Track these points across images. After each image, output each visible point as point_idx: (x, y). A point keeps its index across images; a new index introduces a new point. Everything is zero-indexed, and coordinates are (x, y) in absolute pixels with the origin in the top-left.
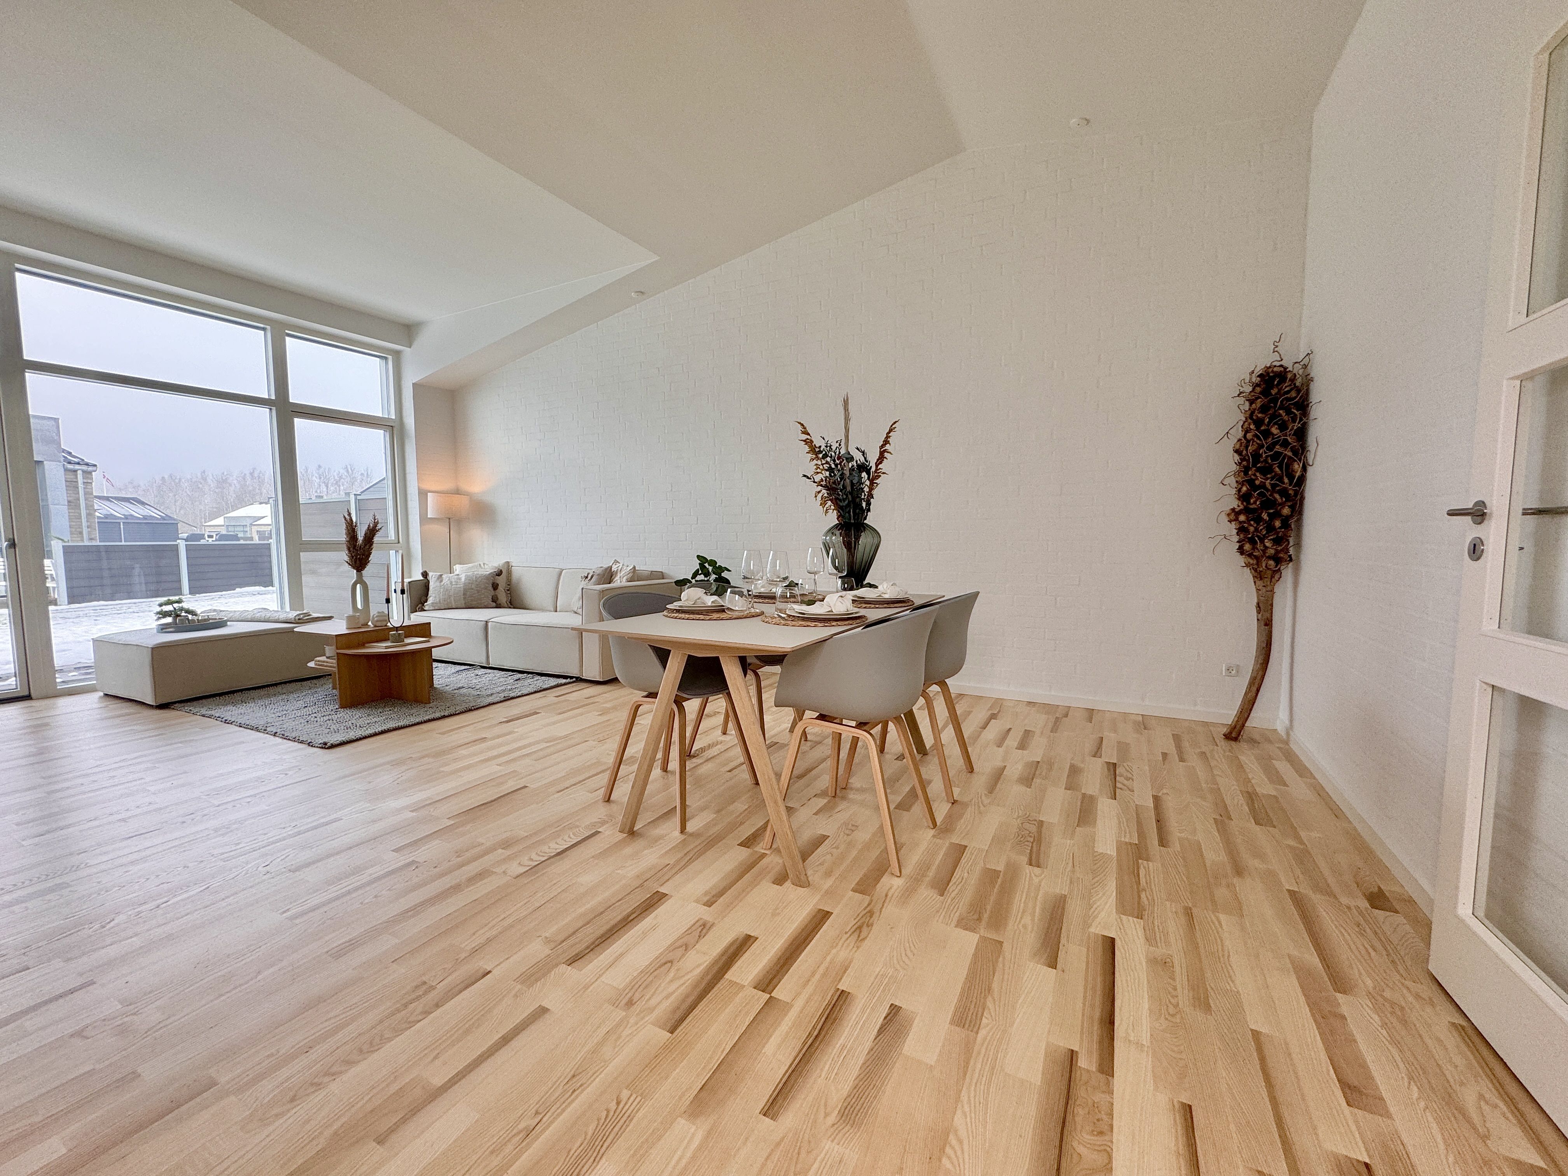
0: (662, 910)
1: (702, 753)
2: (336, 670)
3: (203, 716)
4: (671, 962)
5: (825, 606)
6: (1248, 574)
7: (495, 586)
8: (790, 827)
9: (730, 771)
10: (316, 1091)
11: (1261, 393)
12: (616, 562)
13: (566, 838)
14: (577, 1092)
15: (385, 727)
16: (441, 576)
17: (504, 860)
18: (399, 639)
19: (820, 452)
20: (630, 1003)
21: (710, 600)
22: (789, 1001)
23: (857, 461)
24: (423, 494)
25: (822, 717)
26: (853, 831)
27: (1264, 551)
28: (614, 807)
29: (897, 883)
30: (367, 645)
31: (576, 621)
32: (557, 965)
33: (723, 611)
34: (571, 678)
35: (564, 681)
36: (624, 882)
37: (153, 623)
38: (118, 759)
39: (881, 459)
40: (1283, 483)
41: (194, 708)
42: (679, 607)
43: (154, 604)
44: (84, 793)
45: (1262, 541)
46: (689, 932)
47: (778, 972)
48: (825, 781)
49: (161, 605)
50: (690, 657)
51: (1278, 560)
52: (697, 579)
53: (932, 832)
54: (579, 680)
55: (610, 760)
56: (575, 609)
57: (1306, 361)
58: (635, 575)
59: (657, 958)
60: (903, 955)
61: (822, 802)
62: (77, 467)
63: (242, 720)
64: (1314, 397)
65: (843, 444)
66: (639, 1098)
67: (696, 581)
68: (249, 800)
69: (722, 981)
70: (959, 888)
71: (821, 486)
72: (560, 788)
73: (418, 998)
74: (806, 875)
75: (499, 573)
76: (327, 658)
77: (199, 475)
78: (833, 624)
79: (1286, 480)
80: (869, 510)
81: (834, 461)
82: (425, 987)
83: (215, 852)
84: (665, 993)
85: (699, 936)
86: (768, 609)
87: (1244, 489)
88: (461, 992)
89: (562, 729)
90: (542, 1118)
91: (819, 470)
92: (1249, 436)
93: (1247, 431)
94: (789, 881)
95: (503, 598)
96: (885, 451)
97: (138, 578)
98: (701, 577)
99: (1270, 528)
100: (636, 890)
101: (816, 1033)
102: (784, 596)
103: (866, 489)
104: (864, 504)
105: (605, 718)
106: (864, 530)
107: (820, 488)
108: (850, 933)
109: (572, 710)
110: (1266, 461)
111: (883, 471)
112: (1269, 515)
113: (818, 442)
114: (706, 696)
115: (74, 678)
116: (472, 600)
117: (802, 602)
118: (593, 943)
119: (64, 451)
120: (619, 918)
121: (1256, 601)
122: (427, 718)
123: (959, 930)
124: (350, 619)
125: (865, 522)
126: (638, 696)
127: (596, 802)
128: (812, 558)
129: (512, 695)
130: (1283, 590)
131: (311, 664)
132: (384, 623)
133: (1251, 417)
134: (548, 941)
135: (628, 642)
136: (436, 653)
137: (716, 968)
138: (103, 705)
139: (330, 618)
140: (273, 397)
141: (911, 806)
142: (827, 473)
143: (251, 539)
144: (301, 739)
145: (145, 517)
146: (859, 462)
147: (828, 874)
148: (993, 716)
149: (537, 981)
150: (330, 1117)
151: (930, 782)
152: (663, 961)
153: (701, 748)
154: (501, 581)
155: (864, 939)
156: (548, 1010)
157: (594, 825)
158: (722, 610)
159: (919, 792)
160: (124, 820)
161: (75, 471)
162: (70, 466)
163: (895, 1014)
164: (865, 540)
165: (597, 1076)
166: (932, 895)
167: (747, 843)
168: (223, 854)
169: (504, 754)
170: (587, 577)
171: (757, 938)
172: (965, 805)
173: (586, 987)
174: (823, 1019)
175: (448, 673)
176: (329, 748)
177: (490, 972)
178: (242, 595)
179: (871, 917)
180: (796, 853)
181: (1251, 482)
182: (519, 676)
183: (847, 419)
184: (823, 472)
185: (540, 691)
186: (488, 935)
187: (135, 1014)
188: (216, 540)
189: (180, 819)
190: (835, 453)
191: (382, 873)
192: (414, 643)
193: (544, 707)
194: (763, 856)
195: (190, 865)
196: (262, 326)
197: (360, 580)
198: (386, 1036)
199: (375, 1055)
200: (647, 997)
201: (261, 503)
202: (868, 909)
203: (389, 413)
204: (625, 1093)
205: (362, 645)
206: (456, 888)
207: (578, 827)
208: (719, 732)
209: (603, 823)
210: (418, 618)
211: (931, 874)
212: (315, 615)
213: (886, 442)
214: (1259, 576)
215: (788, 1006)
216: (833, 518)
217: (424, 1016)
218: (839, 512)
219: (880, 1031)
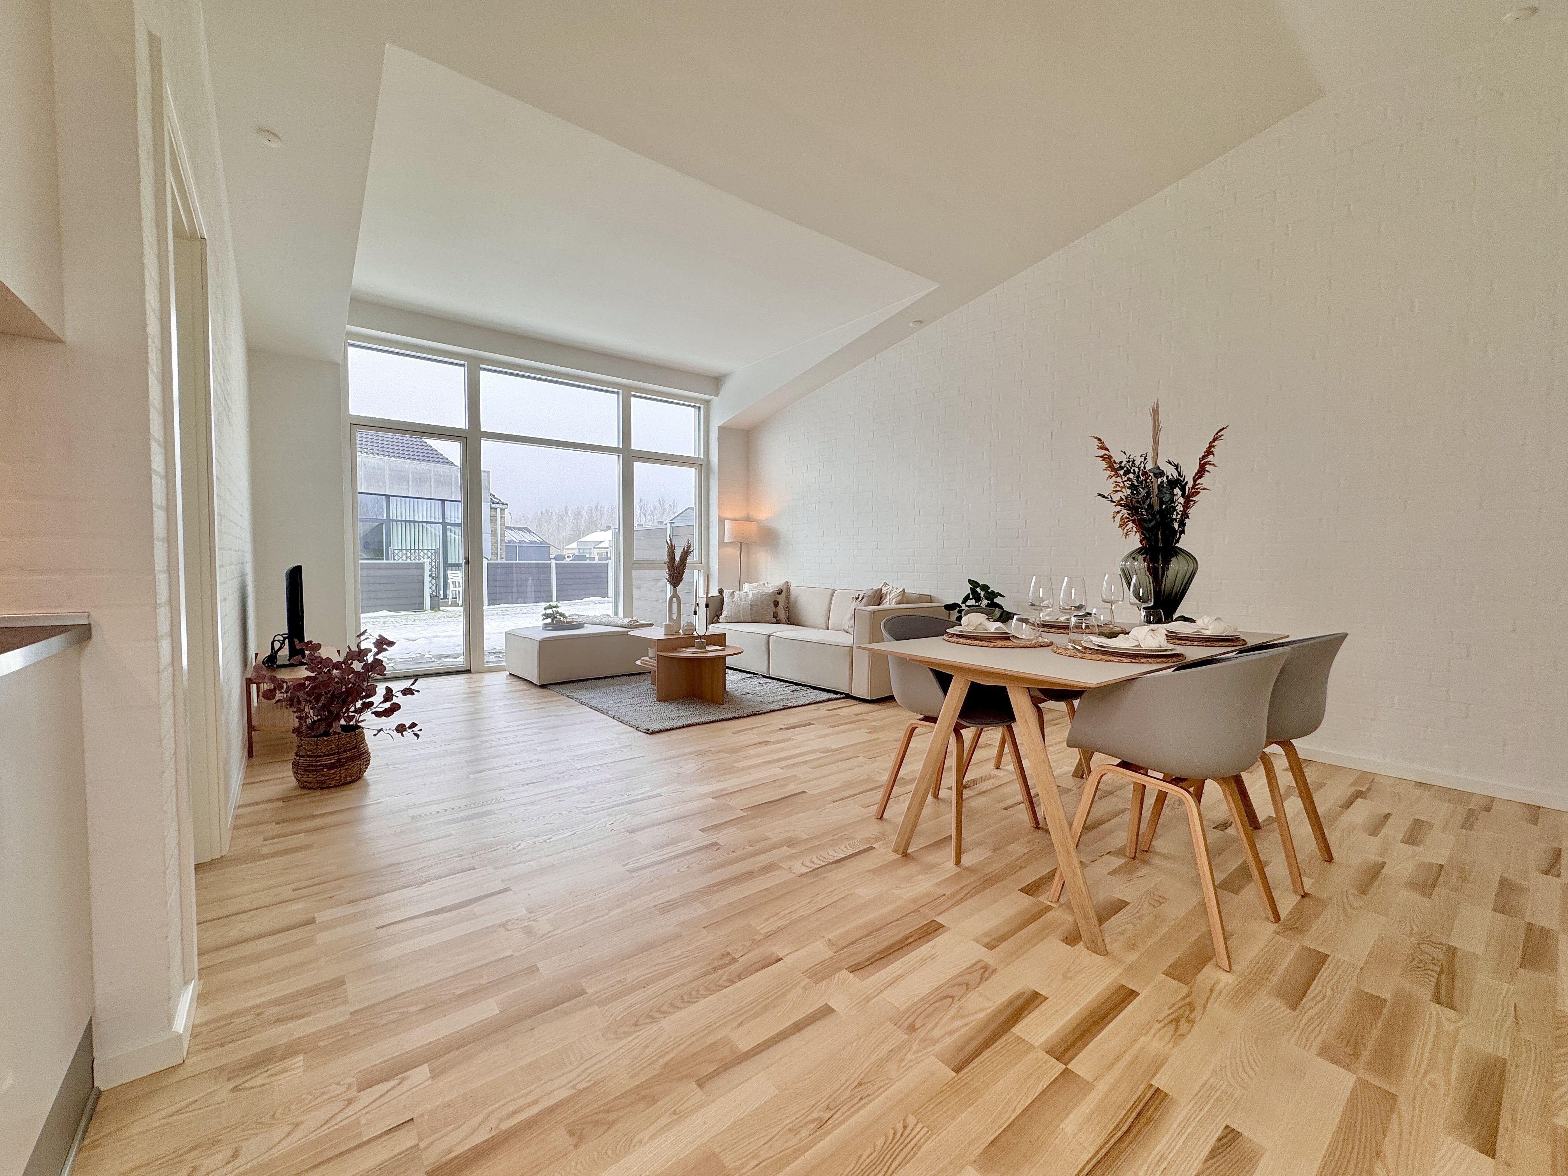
0: (940, 941)
1: (974, 785)
2: (656, 669)
3: (568, 697)
4: (953, 997)
5: (1131, 640)
7: (776, 604)
8: (1085, 882)
9: (1006, 809)
10: (652, 1022)
12: (886, 584)
13: (843, 847)
14: (864, 1101)
15: (690, 722)
16: (733, 592)
17: (791, 857)
18: (702, 647)
19: (1121, 468)
20: (912, 1028)
21: (993, 627)
22: (1090, 1080)
23: (1167, 477)
24: (722, 521)
25: (1124, 765)
26: (1161, 903)
28: (887, 827)
29: (1226, 979)
30: (678, 650)
31: (847, 640)
32: (840, 969)
33: (1008, 638)
34: (841, 693)
35: (834, 696)
36: (899, 903)
37: (540, 622)
38: (518, 723)
39: (1202, 471)
41: (566, 690)
42: (961, 631)
43: (540, 608)
44: (501, 745)
46: (970, 970)
47: (1073, 1045)
48: (1122, 838)
49: (545, 609)
50: (973, 683)
52: (967, 604)
53: (1275, 927)
54: (848, 696)
55: (885, 777)
56: (846, 629)
58: (904, 597)
59: (937, 989)
60: (1240, 1070)
61: (1120, 861)
62: (497, 506)
63: (593, 703)
65: (1149, 458)
66: (925, 1129)
67: (966, 606)
68: (598, 768)
69: (1008, 1036)
70: (1320, 1006)
71: (1121, 505)
72: (836, 797)
73: (724, 966)
74: (1103, 941)
75: (780, 592)
76: (650, 658)
77: (564, 510)
78: (1142, 661)
80: (1183, 532)
81: (1138, 477)
82: (729, 958)
83: (579, 806)
84: (948, 1029)
85: (981, 979)
86: (1059, 639)
88: (757, 971)
89: (835, 742)
90: (833, 1115)
91: (1118, 489)
94: (1082, 943)
95: (782, 615)
96: (1206, 463)
97: (530, 588)
98: (972, 602)
100: (913, 914)
101: (1125, 1127)
102: (1078, 627)
103: (1180, 508)
104: (1176, 525)
105: (874, 736)
106: (1176, 555)
107: (1119, 508)
108: (1162, 1024)
109: (842, 724)
111: (1203, 486)
113: (1118, 457)
114: (982, 726)
115: (492, 660)
116: (757, 616)
117: (1101, 634)
118: (873, 957)
119: (491, 494)
120: (897, 938)
122: (722, 717)
123: (1320, 1060)
124: (668, 627)
125: (1177, 545)
126: (915, 718)
127: (869, 817)
128: (1109, 584)
129: (790, 704)
131: (638, 662)
132: (691, 633)
134: (830, 943)
135: (908, 663)
136: (729, 662)
137: (1001, 1019)
138: (509, 681)
139: (651, 625)
140: (621, 447)
141: (1241, 887)
142: (1129, 491)
143: (594, 559)
144: (631, 723)
145: (531, 542)
146: (1170, 477)
147: (1131, 946)
148: (1359, 794)
149: (823, 979)
150: (663, 1049)
151: (1267, 863)
152: (945, 994)
153: (973, 780)
154: (781, 599)
155: (1183, 1035)
156: (832, 1010)
157: (868, 840)
158: (1006, 637)
159: (1255, 873)
160: (523, 770)
161: (496, 509)
162: (494, 506)
163: (1233, 1140)
164: (1176, 567)
165: (883, 1092)
166: (1278, 1005)
167: (1031, 890)
168: (584, 808)
169: (785, 759)
170: (858, 598)
171: (1047, 998)
172: (1322, 903)
173: (868, 999)
174: (1134, 1114)
175: (736, 679)
176: (651, 734)
177: (781, 959)
178: (588, 603)
179: (1192, 1011)
180: (1092, 916)
182: (795, 687)
183: (1156, 431)
184: (1124, 490)
185: (814, 703)
186: (779, 924)
187: (534, 920)
188: (572, 560)
189: (556, 775)
190: (1139, 469)
191: (692, 848)
192: (713, 651)
193: (817, 719)
194: (1048, 909)
195: (564, 813)
196: (616, 390)
197: (675, 595)
198: (702, 992)
199: (693, 1008)
200: (929, 1027)
201: (601, 531)
202: (1188, 1000)
203: (699, 454)
204: (911, 1120)
205: (675, 650)
206: (750, 875)
207: (854, 839)
208: (991, 765)
209: (877, 839)
210: (714, 629)
211: (1275, 979)
212: (641, 622)
213: (1209, 452)
215: (1087, 1087)
216: (1135, 541)
217: (730, 984)
218: (1143, 533)
219: (1213, 1153)
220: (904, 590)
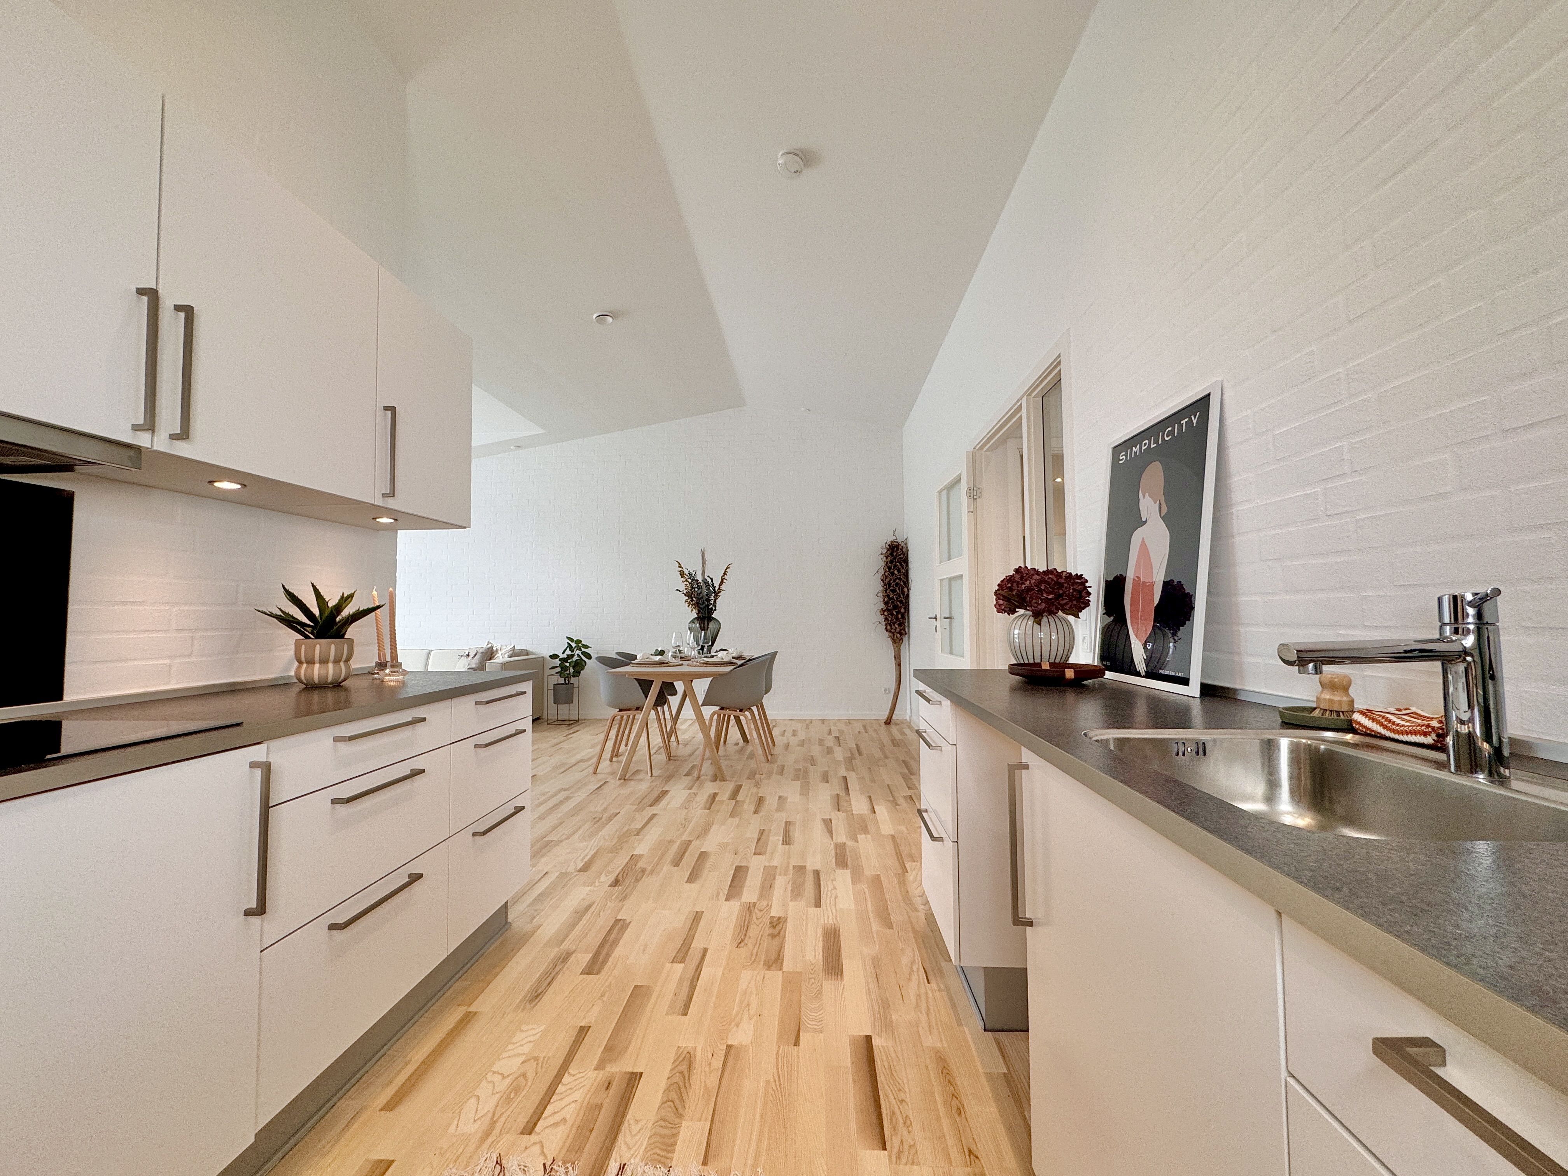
0: (672, 793)
6: (890, 641)
11: (890, 554)
13: (592, 785)
19: (687, 578)
20: (685, 808)
27: (895, 630)
28: (601, 775)
29: (763, 776)
36: (643, 790)
39: (722, 582)
40: (900, 597)
45: (894, 625)
46: (690, 795)
47: (734, 796)
50: (663, 683)
51: (901, 634)
57: (905, 542)
64: (910, 559)
65: (700, 574)
70: (787, 774)
72: (557, 773)
79: (902, 596)
80: (714, 610)
81: (695, 582)
87: (886, 599)
91: (686, 588)
92: (886, 574)
93: (886, 572)
94: (718, 780)
96: (724, 579)
98: (568, 652)
99: (897, 618)
100: (653, 791)
103: (713, 599)
104: (712, 607)
106: (712, 621)
107: (686, 597)
108: (753, 786)
110: (893, 586)
111: (723, 589)
112: (896, 612)
113: (686, 572)
121: (894, 654)
125: (712, 616)
127: (589, 774)
130: (904, 647)
133: (886, 565)
141: (754, 757)
142: (691, 589)
146: (709, 584)
147: (732, 777)
149: (642, 811)
152: (687, 801)
155: (759, 788)
156: (657, 813)
163: (781, 797)
164: (712, 625)
166: (778, 776)
167: (687, 775)
170: (467, 656)
171: (718, 792)
172: (778, 755)
173: (665, 808)
174: (758, 800)
177: (619, 812)
179: (758, 783)
181: (888, 596)
183: (703, 561)
184: (688, 588)
190: (695, 578)
207: (592, 782)
211: (774, 772)
213: (725, 574)
214: (894, 642)
216: (694, 614)
218: (697, 610)
220: (514, 647)
